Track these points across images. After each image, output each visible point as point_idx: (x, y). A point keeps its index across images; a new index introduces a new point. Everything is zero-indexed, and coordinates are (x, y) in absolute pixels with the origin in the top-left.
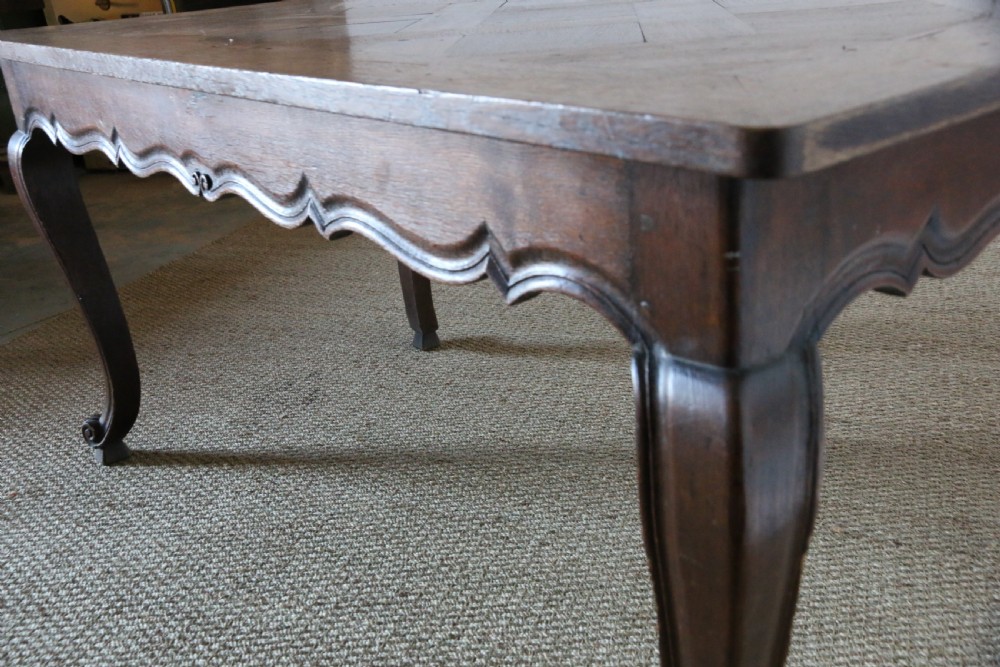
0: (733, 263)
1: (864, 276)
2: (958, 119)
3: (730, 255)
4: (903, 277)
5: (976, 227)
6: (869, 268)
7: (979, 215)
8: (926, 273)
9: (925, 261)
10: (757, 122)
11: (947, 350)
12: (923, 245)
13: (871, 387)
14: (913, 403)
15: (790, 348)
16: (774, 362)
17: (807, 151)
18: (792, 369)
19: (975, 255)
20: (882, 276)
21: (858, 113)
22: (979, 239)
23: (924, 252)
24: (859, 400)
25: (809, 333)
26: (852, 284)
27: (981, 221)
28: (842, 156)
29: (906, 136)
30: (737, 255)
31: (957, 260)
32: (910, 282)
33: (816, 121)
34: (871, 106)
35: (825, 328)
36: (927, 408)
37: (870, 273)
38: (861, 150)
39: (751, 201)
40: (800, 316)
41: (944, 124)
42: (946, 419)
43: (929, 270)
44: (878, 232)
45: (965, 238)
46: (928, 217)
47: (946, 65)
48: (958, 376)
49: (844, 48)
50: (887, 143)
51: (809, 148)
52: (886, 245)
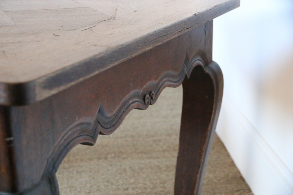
0: (10, 142)
1: (74, 139)
2: (102, 70)
3: (8, 139)
4: (91, 137)
5: (119, 110)
6: (75, 135)
7: (119, 105)
8: (101, 133)
9: (100, 129)
10: (13, 80)
11: (125, 156)
12: (98, 122)
13: (93, 178)
14: (112, 184)
15: (42, 178)
16: (36, 186)
17: (37, 92)
18: (45, 188)
19: (120, 123)
20: (81, 138)
21: (58, 72)
22: (121, 115)
23: (98, 124)
24: (88, 186)
25: (51, 169)
26: (68, 144)
27: (121, 108)
28: (54, 92)
29: (81, 79)
30: (12, 139)
31: (114, 125)
32: (94, 138)
33: (40, 78)
34: (64, 68)
35: (58, 166)
36: (119, 185)
37: (76, 137)
38: (62, 88)
39: (16, 113)
40: (46, 163)
41: (96, 73)
42: (127, 189)
43: (102, 132)
44: (77, 119)
45: (116, 116)
46: (98, 109)
47: (96, 45)
48: (131, 168)
49: (54, 34)
50: (73, 83)
51: (38, 90)
52: (81, 124)
